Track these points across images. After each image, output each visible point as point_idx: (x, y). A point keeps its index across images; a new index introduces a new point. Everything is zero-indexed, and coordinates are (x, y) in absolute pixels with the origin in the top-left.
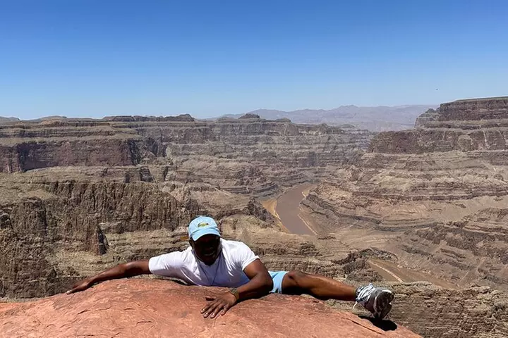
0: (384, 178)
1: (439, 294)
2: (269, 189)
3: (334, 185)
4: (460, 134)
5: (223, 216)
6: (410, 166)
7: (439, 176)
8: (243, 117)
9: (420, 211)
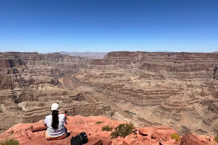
0: (93, 72)
1: (89, 105)
2: (61, 75)
3: (80, 74)
4: (112, 60)
5: (38, 84)
6: (100, 68)
7: (107, 71)
8: (54, 53)
9: (102, 81)
